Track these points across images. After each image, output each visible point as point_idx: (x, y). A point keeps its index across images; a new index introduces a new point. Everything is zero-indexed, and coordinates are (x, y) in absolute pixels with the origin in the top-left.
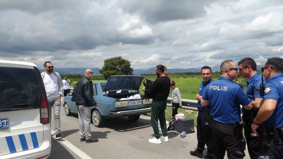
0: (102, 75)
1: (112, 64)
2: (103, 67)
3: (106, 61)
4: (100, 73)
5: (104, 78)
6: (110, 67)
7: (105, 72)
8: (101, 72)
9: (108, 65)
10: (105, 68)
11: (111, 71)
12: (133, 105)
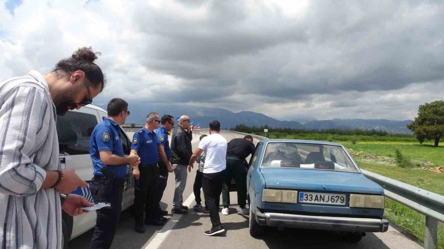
0: (413, 133)
1: (436, 113)
2: (416, 118)
3: (423, 108)
4: (410, 129)
5: (416, 140)
6: (430, 120)
7: (420, 129)
8: (411, 127)
9: (427, 116)
10: (420, 121)
11: (433, 127)
12: (316, 202)
